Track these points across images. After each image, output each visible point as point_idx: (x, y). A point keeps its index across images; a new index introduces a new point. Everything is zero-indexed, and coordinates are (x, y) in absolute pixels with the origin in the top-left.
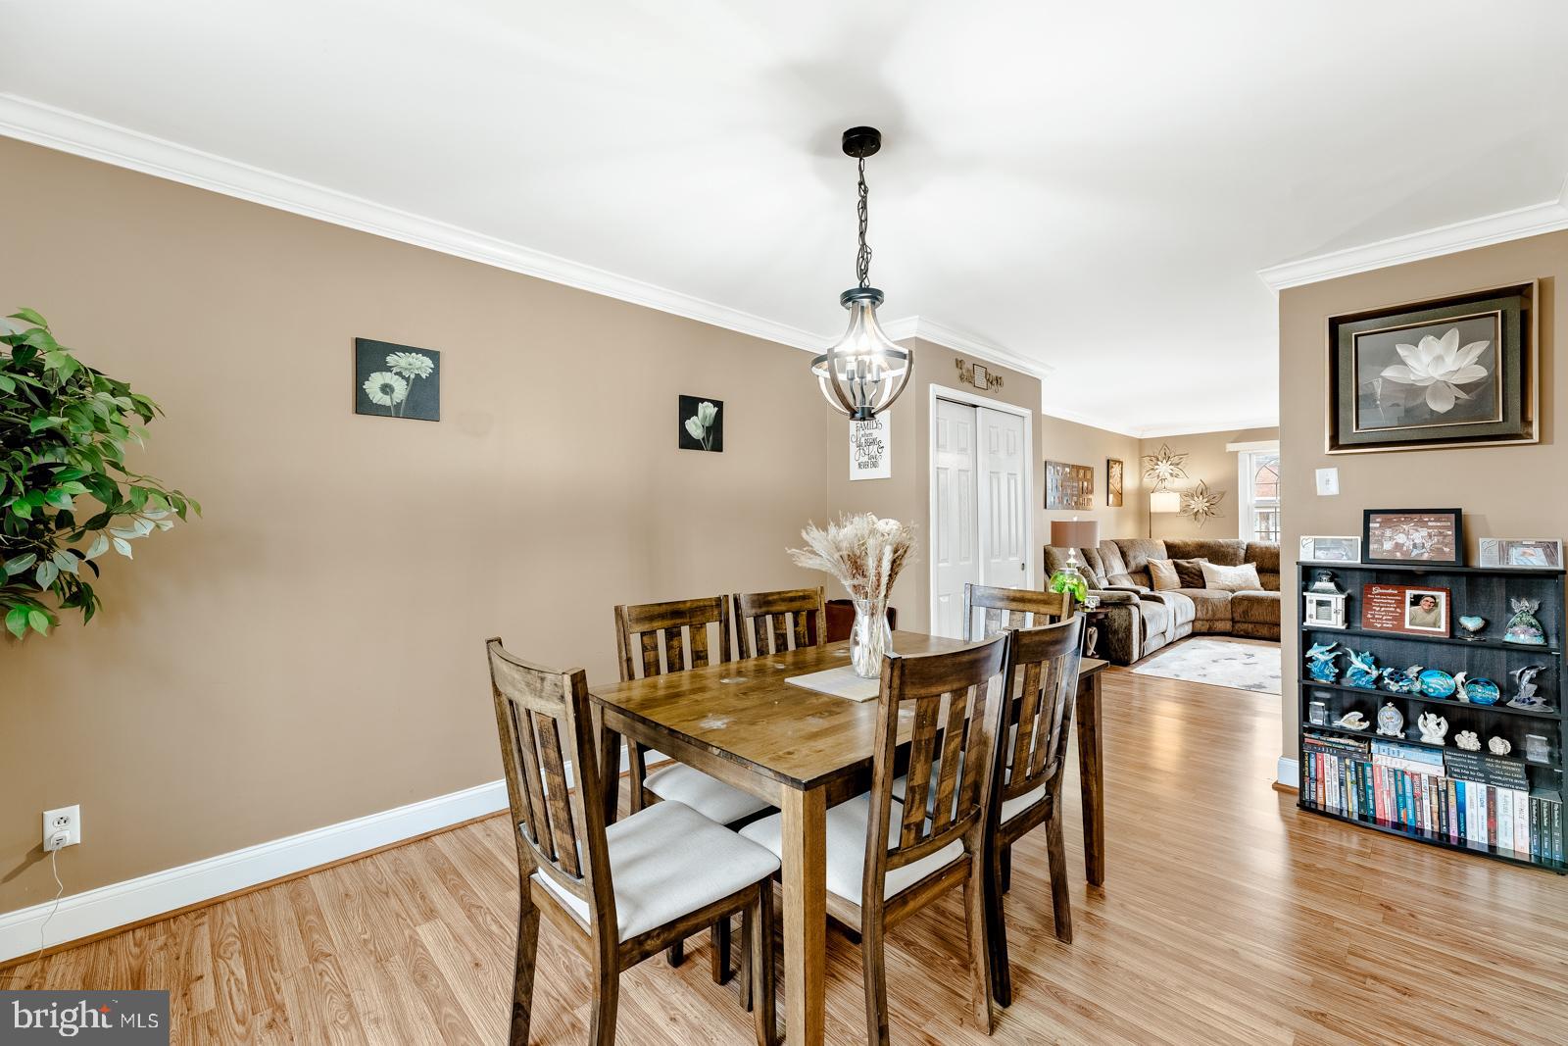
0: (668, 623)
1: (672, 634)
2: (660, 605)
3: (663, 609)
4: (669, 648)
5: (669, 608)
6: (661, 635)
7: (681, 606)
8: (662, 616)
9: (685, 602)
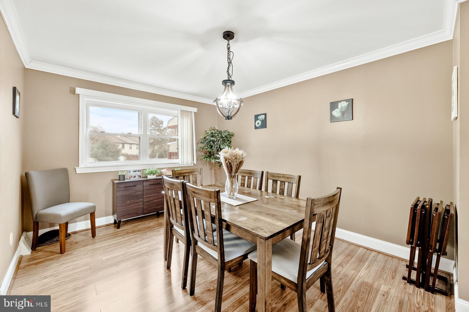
0: (249, 175)
1: (250, 178)
2: (247, 170)
3: (247, 171)
4: (248, 181)
5: (249, 171)
6: (247, 177)
7: (252, 171)
8: (247, 173)
9: (253, 171)
